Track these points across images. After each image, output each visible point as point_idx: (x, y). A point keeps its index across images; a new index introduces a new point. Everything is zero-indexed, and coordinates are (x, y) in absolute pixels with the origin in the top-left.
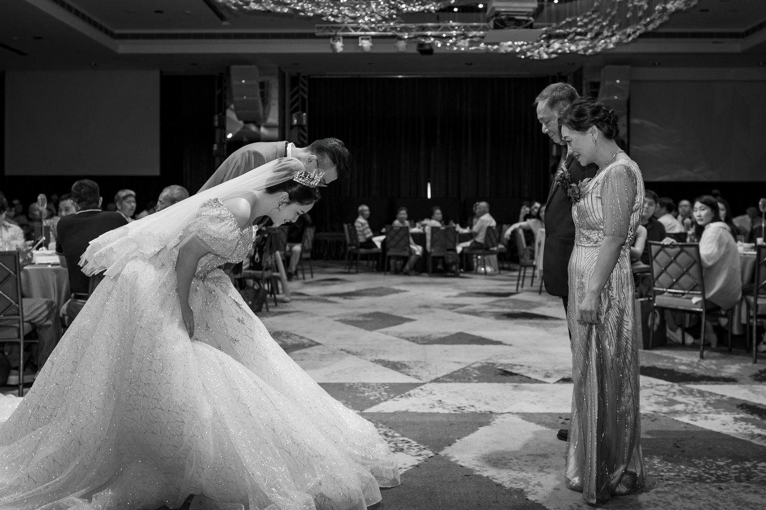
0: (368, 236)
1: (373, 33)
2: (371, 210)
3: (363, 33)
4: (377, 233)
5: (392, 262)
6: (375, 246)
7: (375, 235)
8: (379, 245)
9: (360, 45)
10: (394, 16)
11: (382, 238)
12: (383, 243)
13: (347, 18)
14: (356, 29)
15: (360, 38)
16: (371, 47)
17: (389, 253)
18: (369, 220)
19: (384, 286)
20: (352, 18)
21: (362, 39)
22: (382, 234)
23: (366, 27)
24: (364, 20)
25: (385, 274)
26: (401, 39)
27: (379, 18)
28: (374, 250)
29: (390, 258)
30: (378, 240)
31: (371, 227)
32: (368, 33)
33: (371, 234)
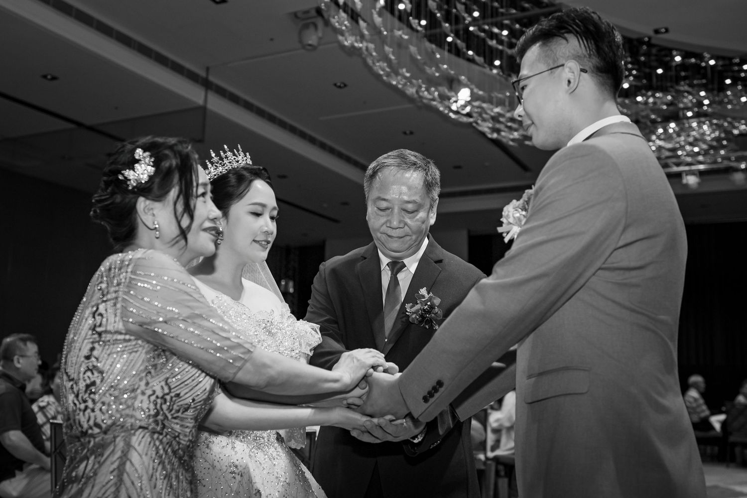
0: (703, 415)
1: (702, 167)
2: (707, 381)
3: (687, 168)
4: (715, 411)
5: (738, 450)
6: (711, 427)
7: (713, 413)
8: (717, 426)
9: (684, 181)
10: (725, 143)
11: (722, 417)
12: (724, 424)
13: (663, 151)
14: (678, 165)
15: (684, 175)
16: (699, 184)
17: (732, 439)
18: (703, 395)
19: (721, 484)
20: (670, 150)
21: (687, 175)
22: (721, 412)
23: (689, 159)
24: (685, 150)
25: (728, 466)
26: (737, 170)
27: (705, 147)
28: (712, 433)
29: (734, 444)
30: (717, 421)
31: (708, 403)
32: (694, 168)
33: (707, 413)
